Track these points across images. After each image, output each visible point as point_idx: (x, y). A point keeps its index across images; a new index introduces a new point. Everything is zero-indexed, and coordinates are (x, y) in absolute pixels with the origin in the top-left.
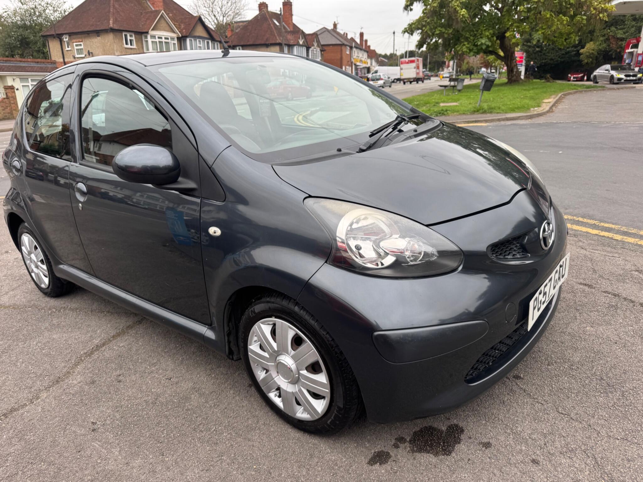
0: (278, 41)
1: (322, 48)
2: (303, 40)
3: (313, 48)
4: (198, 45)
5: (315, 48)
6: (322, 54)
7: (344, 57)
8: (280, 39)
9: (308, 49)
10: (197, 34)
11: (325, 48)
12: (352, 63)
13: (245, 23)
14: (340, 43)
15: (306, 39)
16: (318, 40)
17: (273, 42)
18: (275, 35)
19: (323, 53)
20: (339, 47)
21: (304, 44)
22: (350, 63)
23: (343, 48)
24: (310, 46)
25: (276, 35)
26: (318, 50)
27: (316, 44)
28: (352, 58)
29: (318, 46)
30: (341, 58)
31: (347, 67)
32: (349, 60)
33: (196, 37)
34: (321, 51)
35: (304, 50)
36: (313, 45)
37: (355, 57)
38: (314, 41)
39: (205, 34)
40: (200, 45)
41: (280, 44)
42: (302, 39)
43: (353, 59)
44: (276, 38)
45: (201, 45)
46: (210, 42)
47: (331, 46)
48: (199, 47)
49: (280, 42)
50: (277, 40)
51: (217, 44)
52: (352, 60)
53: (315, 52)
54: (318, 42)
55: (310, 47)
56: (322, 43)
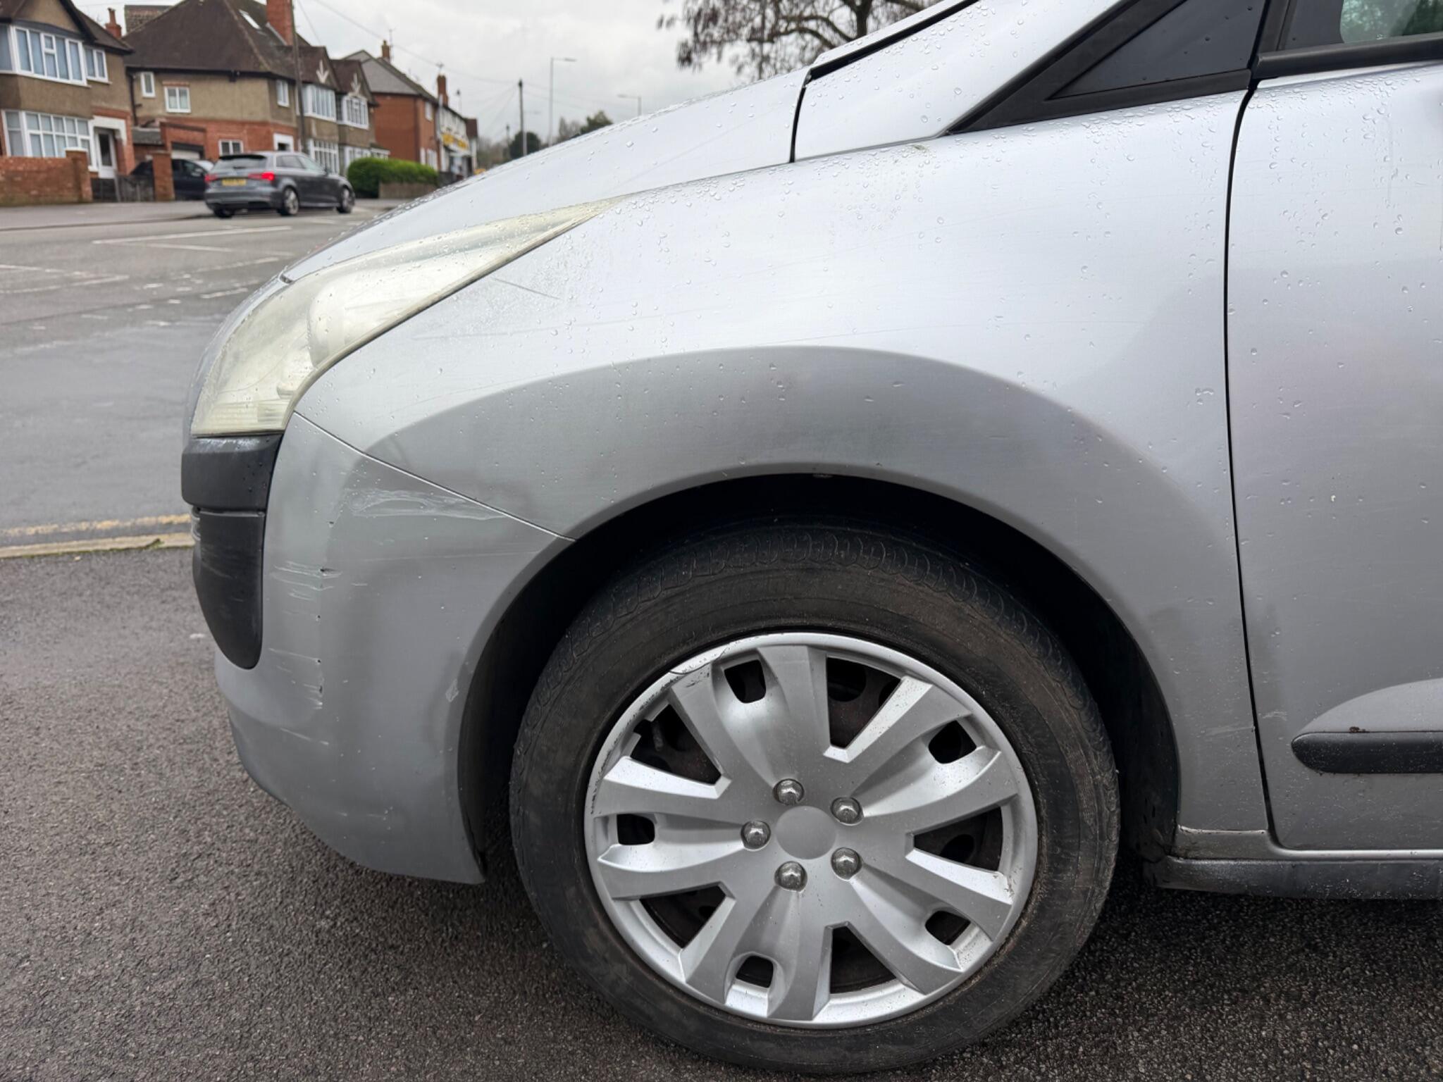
0: (266, 67)
1: (373, 100)
2: (327, 73)
3: (350, 94)
4: (44, 49)
5: (356, 97)
6: (370, 114)
7: (422, 125)
8: (269, 64)
9: (339, 95)
10: (40, 17)
11: (379, 100)
12: (438, 142)
13: (159, 13)
14: (411, 91)
15: (334, 72)
16: (361, 76)
17: (251, 68)
18: (251, 51)
19: (372, 110)
20: (410, 102)
21: (329, 84)
22: (433, 142)
23: (420, 103)
24: (344, 90)
25: (256, 50)
26: (364, 101)
27: (357, 87)
28: (438, 133)
29: (363, 92)
30: (416, 129)
31: (430, 152)
32: (432, 135)
33: (38, 27)
34: (370, 105)
35: (330, 96)
36: (352, 90)
37: (444, 129)
38: (352, 79)
39: (64, 22)
40: (50, 51)
41: (271, 78)
42: (325, 69)
43: (442, 133)
44: (256, 58)
45: (54, 51)
46: (80, 45)
47: (389, 98)
48: (47, 54)
49: (269, 69)
50: (260, 64)
51: (100, 55)
52: (440, 136)
53: (357, 107)
54: (363, 82)
55: (345, 94)
56: (374, 88)
